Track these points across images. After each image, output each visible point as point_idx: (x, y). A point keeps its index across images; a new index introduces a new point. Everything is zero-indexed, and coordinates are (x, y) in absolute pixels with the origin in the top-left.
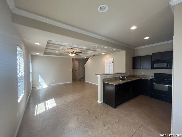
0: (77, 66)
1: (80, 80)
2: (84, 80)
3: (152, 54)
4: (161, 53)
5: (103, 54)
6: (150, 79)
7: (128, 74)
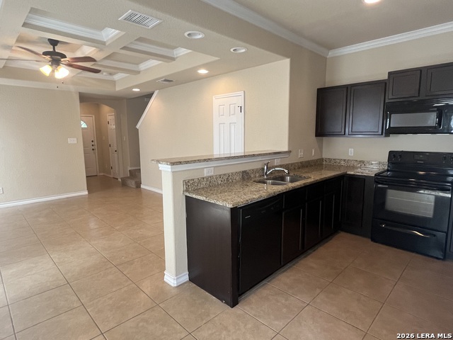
0: (109, 126)
1: (124, 184)
2: (138, 185)
3: (386, 77)
4: (420, 70)
5: (203, 72)
6: (376, 175)
7: (300, 156)
